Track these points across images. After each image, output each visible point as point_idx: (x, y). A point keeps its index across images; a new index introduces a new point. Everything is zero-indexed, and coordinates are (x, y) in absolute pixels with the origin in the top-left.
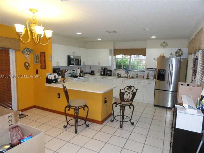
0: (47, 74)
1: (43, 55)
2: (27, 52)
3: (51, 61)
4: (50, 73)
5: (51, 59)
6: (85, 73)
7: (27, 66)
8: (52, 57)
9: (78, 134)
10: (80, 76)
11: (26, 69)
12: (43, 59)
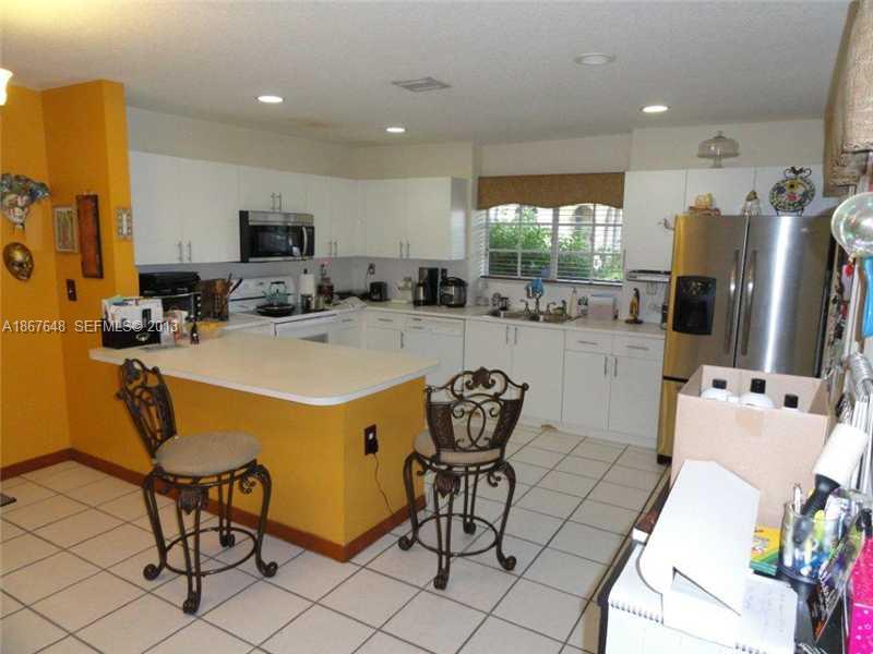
0: (105, 302)
1: (90, 207)
2: (13, 196)
3: (128, 238)
4: (118, 298)
5: (125, 231)
6: (345, 295)
7: (21, 265)
8: (129, 221)
9: (199, 618)
10: (307, 309)
11: (16, 275)
12: (90, 230)
